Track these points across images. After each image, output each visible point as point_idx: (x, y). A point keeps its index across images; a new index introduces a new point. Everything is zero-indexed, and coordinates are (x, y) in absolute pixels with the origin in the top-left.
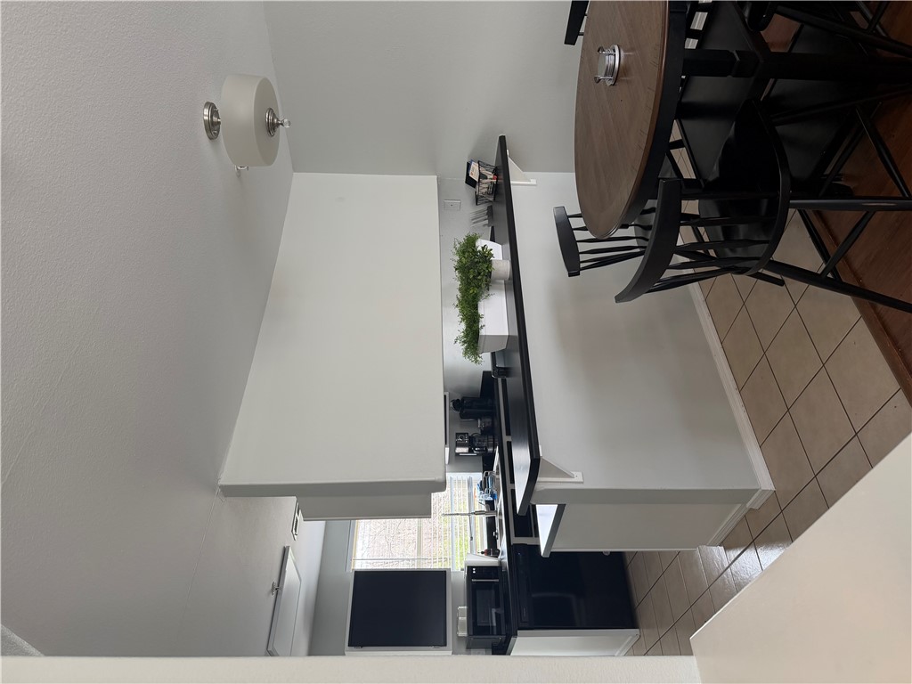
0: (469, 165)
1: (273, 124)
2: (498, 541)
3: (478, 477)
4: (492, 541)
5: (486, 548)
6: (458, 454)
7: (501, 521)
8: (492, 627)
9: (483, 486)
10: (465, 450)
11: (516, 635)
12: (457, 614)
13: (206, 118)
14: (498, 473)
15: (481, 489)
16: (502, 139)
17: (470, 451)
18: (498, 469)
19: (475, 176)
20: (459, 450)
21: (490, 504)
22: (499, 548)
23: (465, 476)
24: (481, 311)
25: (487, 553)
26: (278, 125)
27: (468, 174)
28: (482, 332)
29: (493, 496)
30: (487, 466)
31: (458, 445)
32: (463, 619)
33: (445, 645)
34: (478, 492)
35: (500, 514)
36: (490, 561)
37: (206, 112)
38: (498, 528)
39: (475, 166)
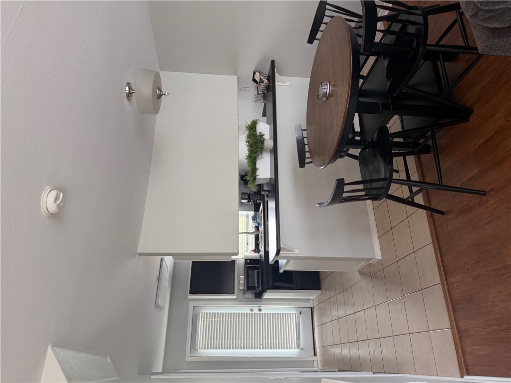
0: (254, 73)
1: (160, 94)
2: (260, 245)
3: (252, 213)
4: (257, 245)
5: (254, 248)
6: (242, 203)
7: (262, 236)
8: (255, 286)
9: (254, 218)
10: (246, 201)
11: (266, 292)
12: (240, 279)
13: (127, 92)
14: (261, 213)
15: (253, 220)
16: (273, 62)
17: (248, 202)
18: (261, 211)
19: (257, 78)
20: (243, 201)
21: (257, 228)
22: (260, 249)
23: (245, 213)
24: (258, 166)
25: (255, 251)
26: (162, 95)
27: (254, 77)
28: (258, 177)
29: (259, 224)
30: (256, 209)
31: (242, 199)
32: (242, 282)
33: (234, 293)
34: (251, 221)
35: (262, 233)
36: (255, 256)
37: (127, 88)
38: (260, 239)
39: (257, 74)
